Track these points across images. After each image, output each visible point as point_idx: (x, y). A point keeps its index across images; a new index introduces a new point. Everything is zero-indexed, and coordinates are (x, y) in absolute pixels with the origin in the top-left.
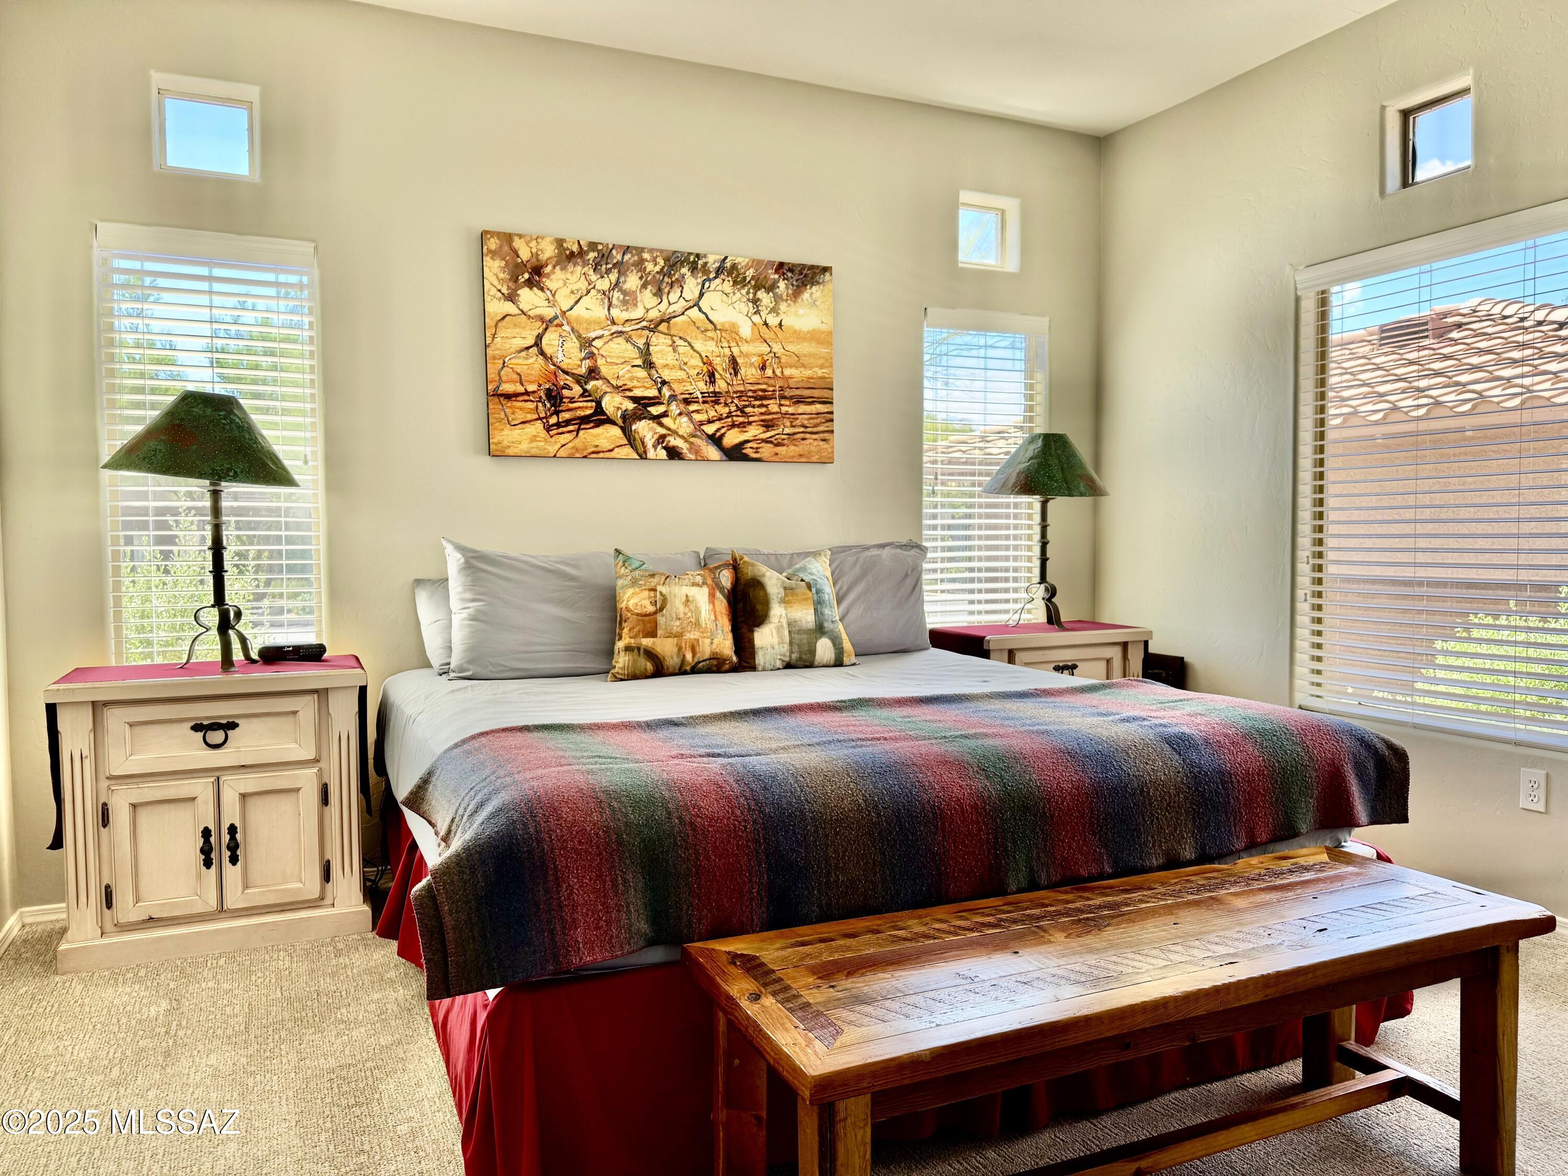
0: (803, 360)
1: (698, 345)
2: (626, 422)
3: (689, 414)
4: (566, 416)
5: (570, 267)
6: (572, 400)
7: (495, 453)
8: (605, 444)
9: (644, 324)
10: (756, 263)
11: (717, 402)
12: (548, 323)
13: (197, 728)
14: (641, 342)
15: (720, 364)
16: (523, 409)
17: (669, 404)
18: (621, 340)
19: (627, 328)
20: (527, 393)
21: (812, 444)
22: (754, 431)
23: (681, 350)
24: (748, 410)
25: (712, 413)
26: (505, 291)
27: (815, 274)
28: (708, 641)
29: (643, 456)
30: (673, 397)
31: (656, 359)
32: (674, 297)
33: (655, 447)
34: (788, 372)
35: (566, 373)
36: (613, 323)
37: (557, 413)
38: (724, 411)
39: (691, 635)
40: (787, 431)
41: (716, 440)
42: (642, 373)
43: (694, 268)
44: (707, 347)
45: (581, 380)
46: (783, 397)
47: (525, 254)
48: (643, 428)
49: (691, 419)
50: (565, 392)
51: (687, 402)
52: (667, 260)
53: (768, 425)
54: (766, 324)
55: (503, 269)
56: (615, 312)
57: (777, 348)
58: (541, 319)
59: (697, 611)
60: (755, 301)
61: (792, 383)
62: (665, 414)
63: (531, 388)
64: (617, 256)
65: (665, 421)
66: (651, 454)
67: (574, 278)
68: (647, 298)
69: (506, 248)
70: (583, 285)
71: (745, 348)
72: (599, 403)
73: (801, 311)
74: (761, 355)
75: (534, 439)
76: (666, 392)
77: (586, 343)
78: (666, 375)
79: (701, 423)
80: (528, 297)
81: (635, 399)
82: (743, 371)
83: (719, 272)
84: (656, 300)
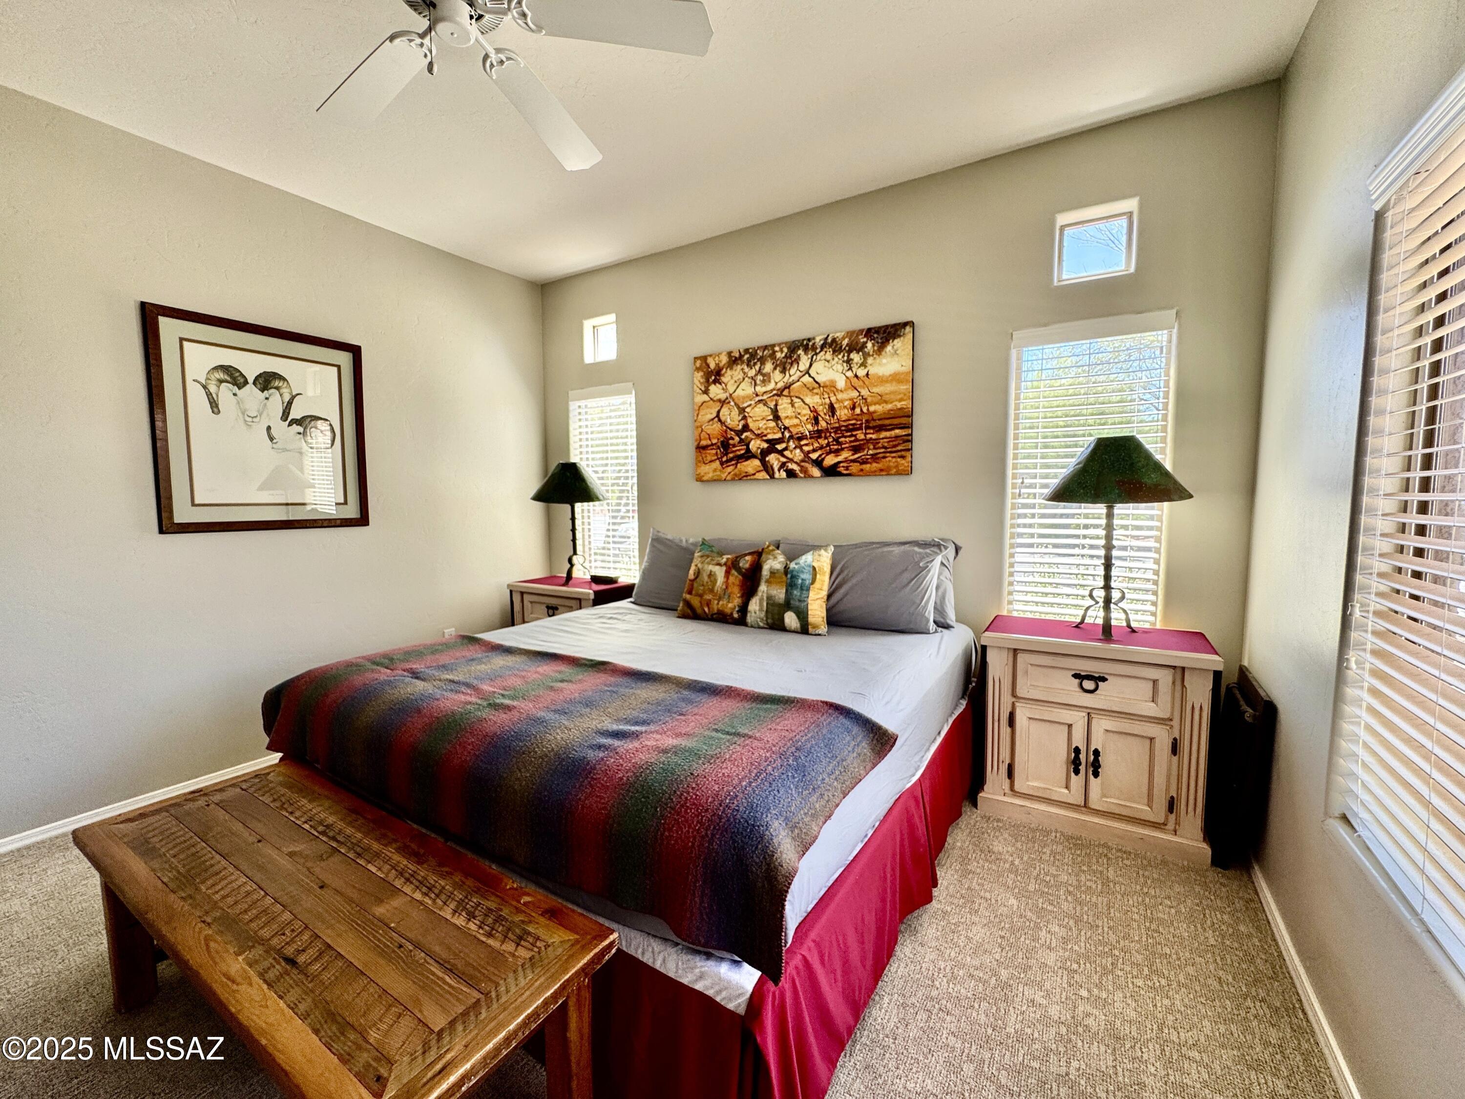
0: (886, 398)
1: (808, 400)
2: (763, 455)
3: (801, 447)
4: (731, 455)
5: (735, 367)
6: (734, 446)
7: (700, 479)
8: (751, 470)
9: (775, 392)
10: (850, 334)
11: (820, 437)
12: (723, 402)
14: (772, 405)
15: (822, 410)
16: (711, 453)
17: (788, 441)
18: (761, 405)
19: (765, 397)
20: (712, 445)
21: (890, 461)
22: (845, 455)
23: (796, 405)
24: (842, 440)
25: (816, 445)
26: (703, 389)
27: (896, 330)
28: (716, 602)
29: (772, 477)
30: (791, 437)
31: (782, 414)
32: (792, 371)
33: (779, 470)
34: (872, 409)
35: (731, 430)
36: (757, 395)
37: (726, 454)
38: (824, 442)
39: (708, 597)
40: (871, 452)
41: (818, 463)
42: (773, 424)
43: (806, 349)
44: (813, 400)
45: (739, 433)
46: (867, 428)
47: (712, 366)
48: (773, 459)
49: (802, 450)
50: (731, 442)
51: (800, 439)
52: (789, 348)
53: (856, 449)
54: (856, 376)
55: (702, 377)
56: (758, 389)
57: (865, 392)
58: (720, 400)
60: (849, 361)
61: (875, 416)
62: (786, 449)
63: (714, 441)
64: (760, 353)
65: (786, 453)
66: (777, 475)
67: (735, 373)
68: (777, 376)
69: (704, 365)
70: (741, 376)
71: (840, 396)
72: (748, 445)
73: (884, 361)
74: (851, 399)
75: (715, 470)
76: (787, 435)
77: (742, 410)
78: (787, 423)
79: (809, 452)
80: (716, 391)
81: (767, 441)
82: (838, 413)
83: (823, 347)
84: (782, 375)
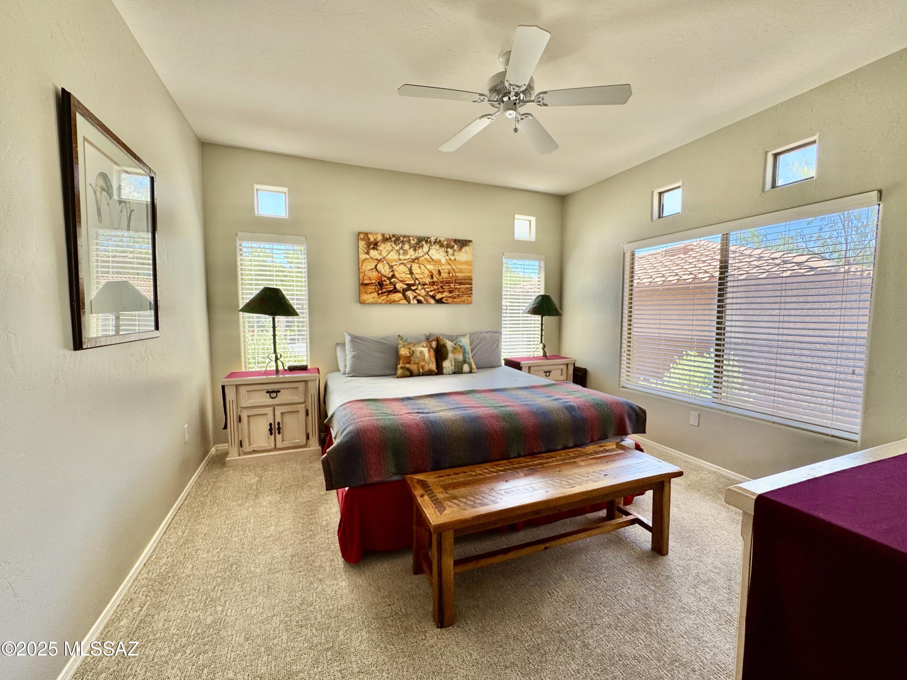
0: (463, 271)
1: (428, 267)
2: (404, 291)
3: (424, 289)
4: (384, 290)
5: (386, 243)
6: (386, 285)
7: (362, 303)
8: (397, 299)
9: (410, 260)
10: (447, 240)
11: (434, 285)
12: (379, 261)
13: (268, 392)
14: (409, 266)
15: (435, 273)
16: (371, 288)
17: (418, 286)
18: (402, 265)
19: (405, 262)
20: (372, 283)
21: (465, 298)
22: (446, 294)
23: (422, 268)
24: (444, 287)
25: (432, 289)
26: (366, 251)
27: (466, 243)
28: (427, 366)
29: (409, 302)
30: (419, 283)
31: (414, 271)
32: (420, 251)
33: (413, 299)
34: (457, 274)
35: (384, 276)
36: (400, 260)
37: (382, 289)
38: (436, 287)
39: (422, 363)
40: (457, 294)
41: (433, 297)
42: (409, 276)
43: (427, 242)
44: (431, 267)
45: (389, 279)
46: (455, 283)
47: (372, 239)
48: (409, 294)
49: (425, 290)
50: (384, 283)
51: (424, 285)
52: (418, 239)
53: (451, 292)
54: (450, 259)
55: (365, 244)
56: (401, 257)
57: (454, 267)
58: (377, 259)
59: (424, 356)
60: (447, 252)
61: (459, 278)
62: (417, 289)
63: (373, 282)
64: (402, 239)
65: (417, 291)
66: (412, 302)
67: (387, 246)
68: (411, 252)
69: (366, 238)
70: (390, 248)
71: (443, 267)
72: (395, 286)
73: (462, 255)
74: (448, 269)
75: (374, 298)
76: (417, 282)
77: (391, 267)
78: (417, 276)
79: (428, 292)
80: (373, 253)
81: (407, 284)
82: (442, 275)
83: (435, 243)
84: (414, 252)
